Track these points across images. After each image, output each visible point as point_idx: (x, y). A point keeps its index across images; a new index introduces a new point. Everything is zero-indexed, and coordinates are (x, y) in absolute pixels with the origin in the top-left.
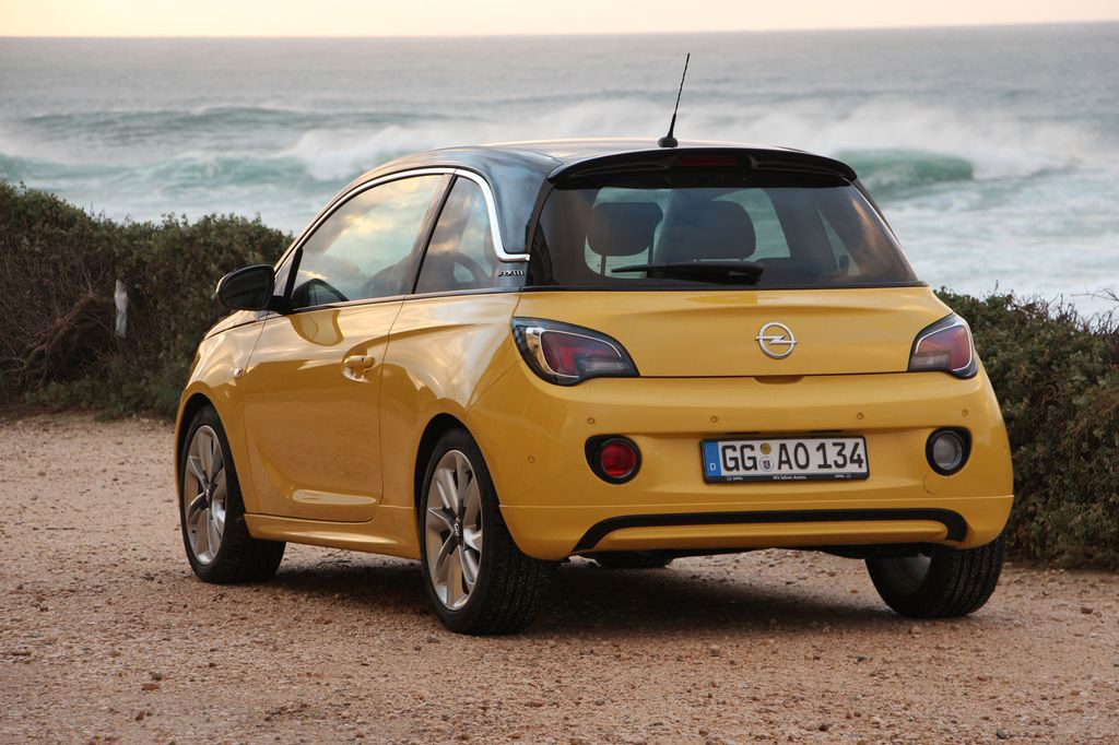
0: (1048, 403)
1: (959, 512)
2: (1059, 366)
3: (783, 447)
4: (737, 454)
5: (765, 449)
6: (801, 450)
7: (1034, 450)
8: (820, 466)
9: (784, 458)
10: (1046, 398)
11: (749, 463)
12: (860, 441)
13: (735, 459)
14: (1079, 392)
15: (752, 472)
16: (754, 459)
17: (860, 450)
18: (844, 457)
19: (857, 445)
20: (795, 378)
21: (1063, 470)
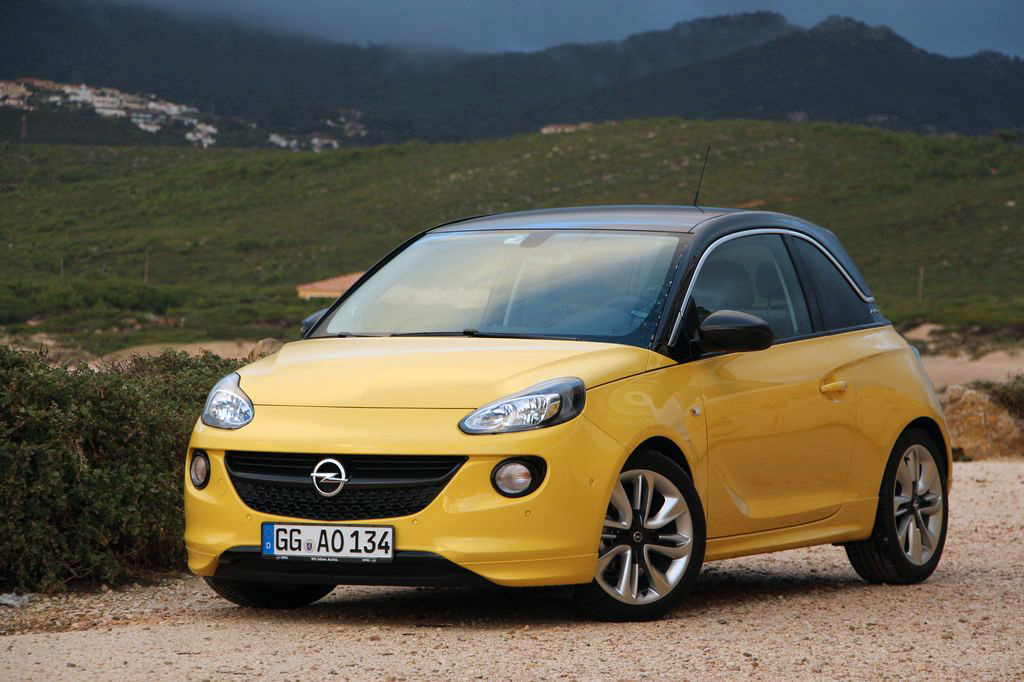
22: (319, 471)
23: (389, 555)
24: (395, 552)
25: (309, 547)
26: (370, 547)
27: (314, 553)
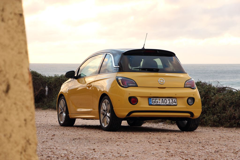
0: (207, 98)
1: (193, 112)
2: (209, 92)
3: (162, 100)
4: (155, 100)
5: (159, 100)
6: (165, 100)
7: (205, 107)
8: (169, 103)
9: (163, 101)
10: (207, 97)
11: (157, 102)
12: (176, 99)
13: (154, 101)
14: (213, 96)
15: (157, 104)
16: (157, 101)
17: (176, 101)
18: (173, 102)
19: (175, 100)
20: (165, 88)
21: (210, 110)
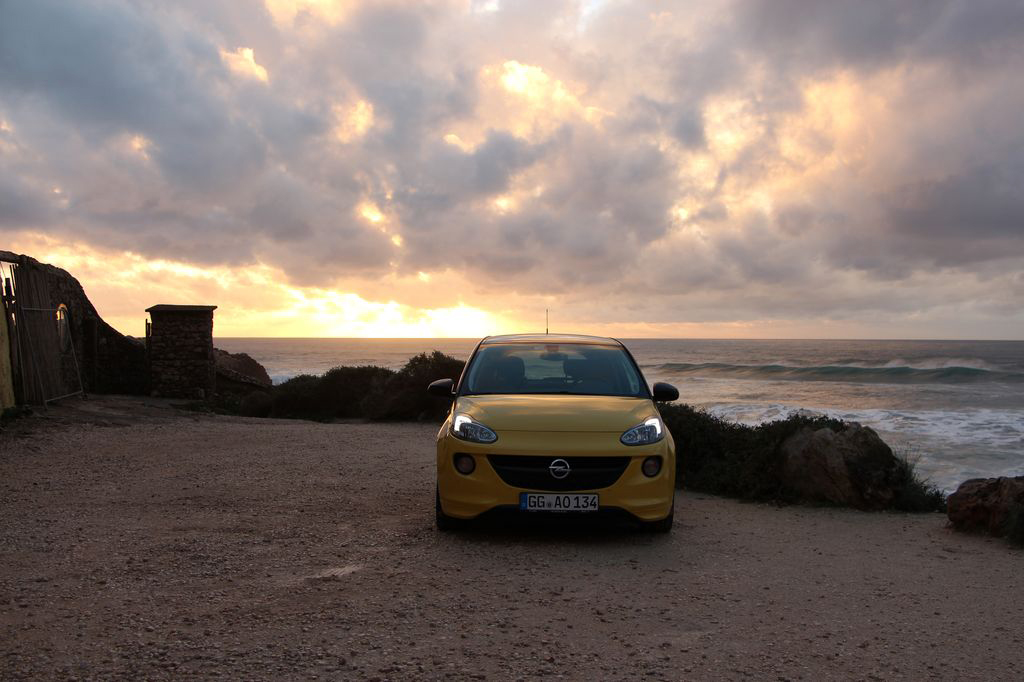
22: (554, 465)
23: (596, 509)
24: (600, 507)
25: (549, 505)
26: (585, 505)
27: (553, 508)
